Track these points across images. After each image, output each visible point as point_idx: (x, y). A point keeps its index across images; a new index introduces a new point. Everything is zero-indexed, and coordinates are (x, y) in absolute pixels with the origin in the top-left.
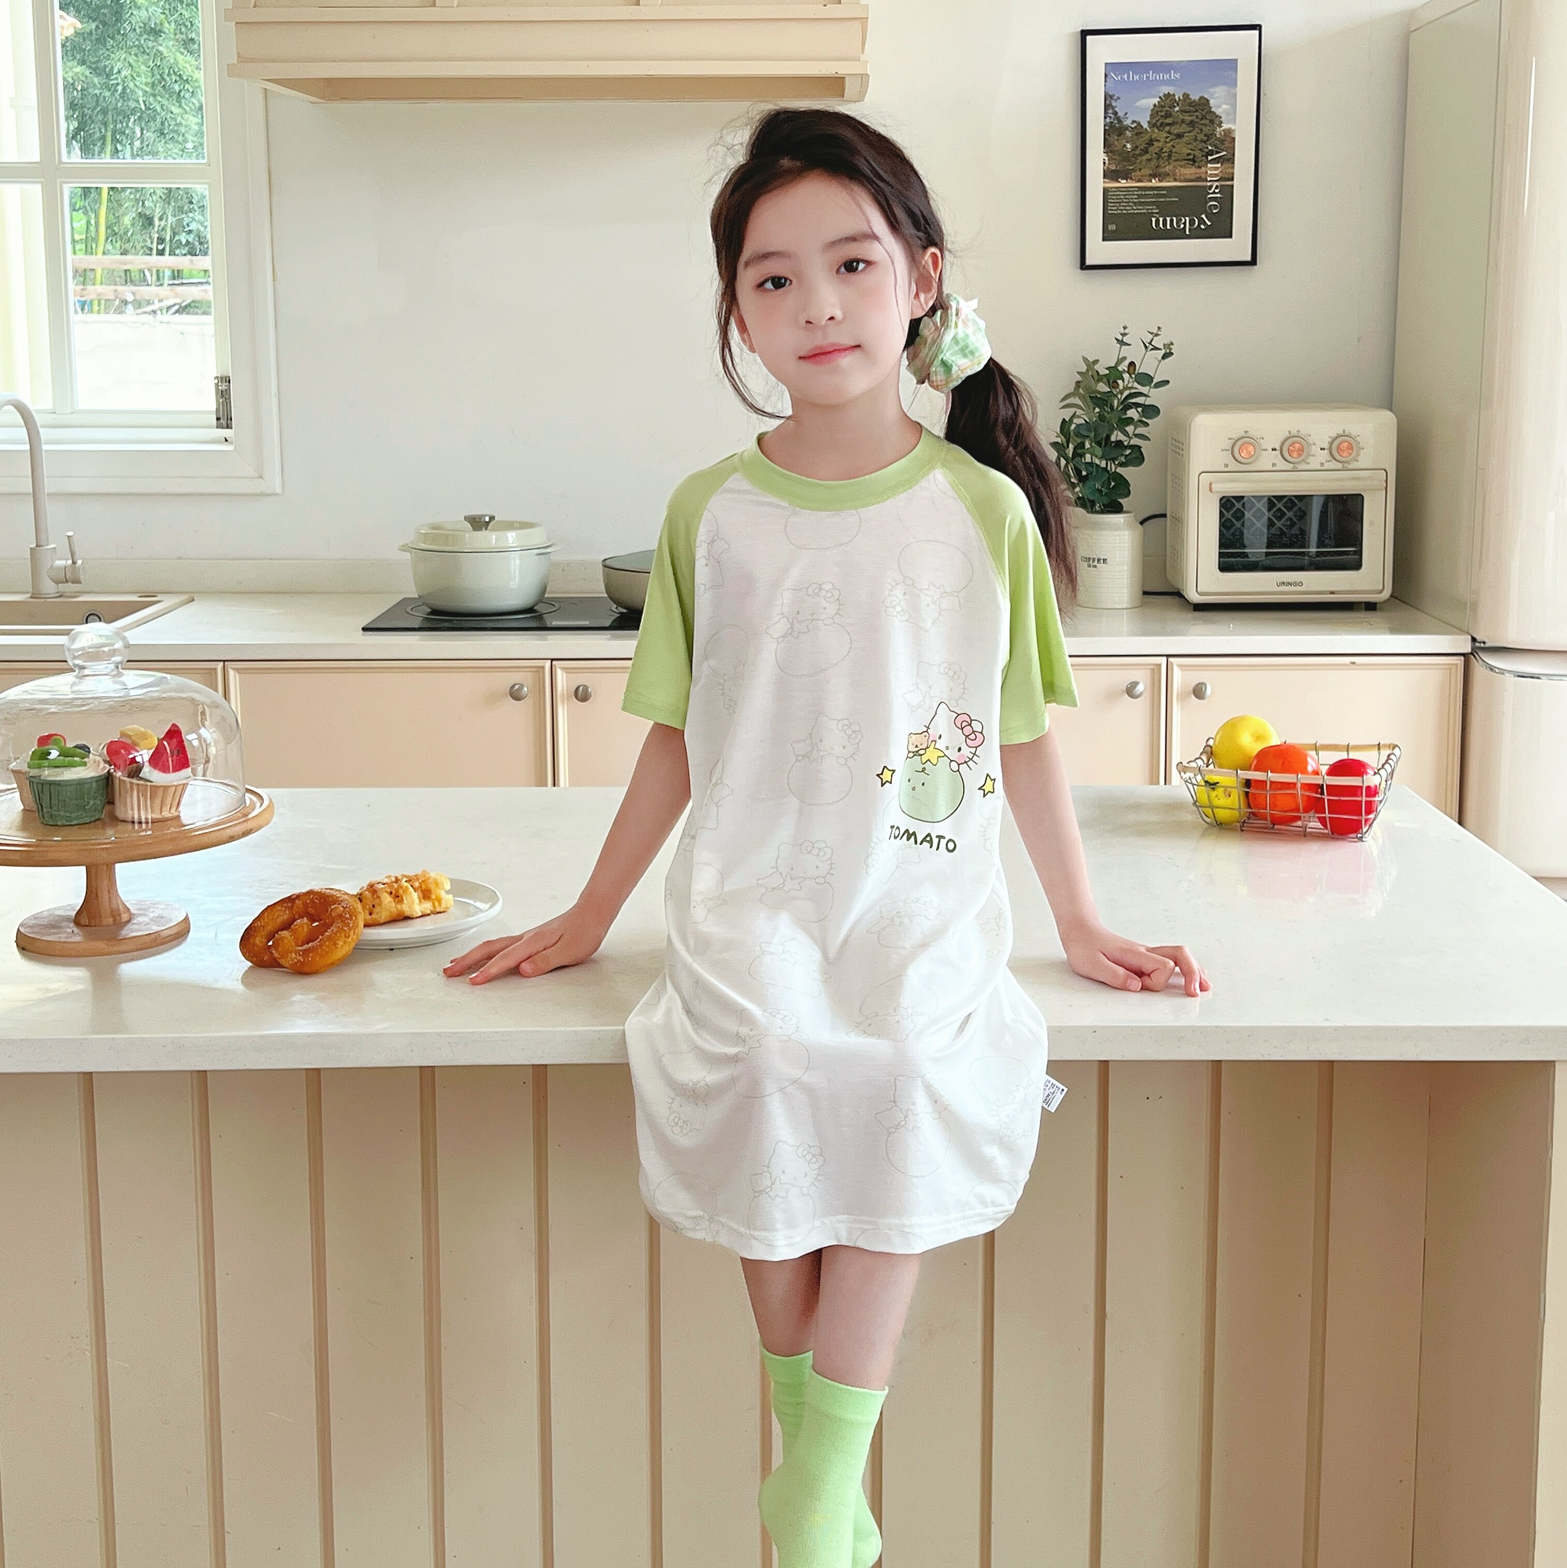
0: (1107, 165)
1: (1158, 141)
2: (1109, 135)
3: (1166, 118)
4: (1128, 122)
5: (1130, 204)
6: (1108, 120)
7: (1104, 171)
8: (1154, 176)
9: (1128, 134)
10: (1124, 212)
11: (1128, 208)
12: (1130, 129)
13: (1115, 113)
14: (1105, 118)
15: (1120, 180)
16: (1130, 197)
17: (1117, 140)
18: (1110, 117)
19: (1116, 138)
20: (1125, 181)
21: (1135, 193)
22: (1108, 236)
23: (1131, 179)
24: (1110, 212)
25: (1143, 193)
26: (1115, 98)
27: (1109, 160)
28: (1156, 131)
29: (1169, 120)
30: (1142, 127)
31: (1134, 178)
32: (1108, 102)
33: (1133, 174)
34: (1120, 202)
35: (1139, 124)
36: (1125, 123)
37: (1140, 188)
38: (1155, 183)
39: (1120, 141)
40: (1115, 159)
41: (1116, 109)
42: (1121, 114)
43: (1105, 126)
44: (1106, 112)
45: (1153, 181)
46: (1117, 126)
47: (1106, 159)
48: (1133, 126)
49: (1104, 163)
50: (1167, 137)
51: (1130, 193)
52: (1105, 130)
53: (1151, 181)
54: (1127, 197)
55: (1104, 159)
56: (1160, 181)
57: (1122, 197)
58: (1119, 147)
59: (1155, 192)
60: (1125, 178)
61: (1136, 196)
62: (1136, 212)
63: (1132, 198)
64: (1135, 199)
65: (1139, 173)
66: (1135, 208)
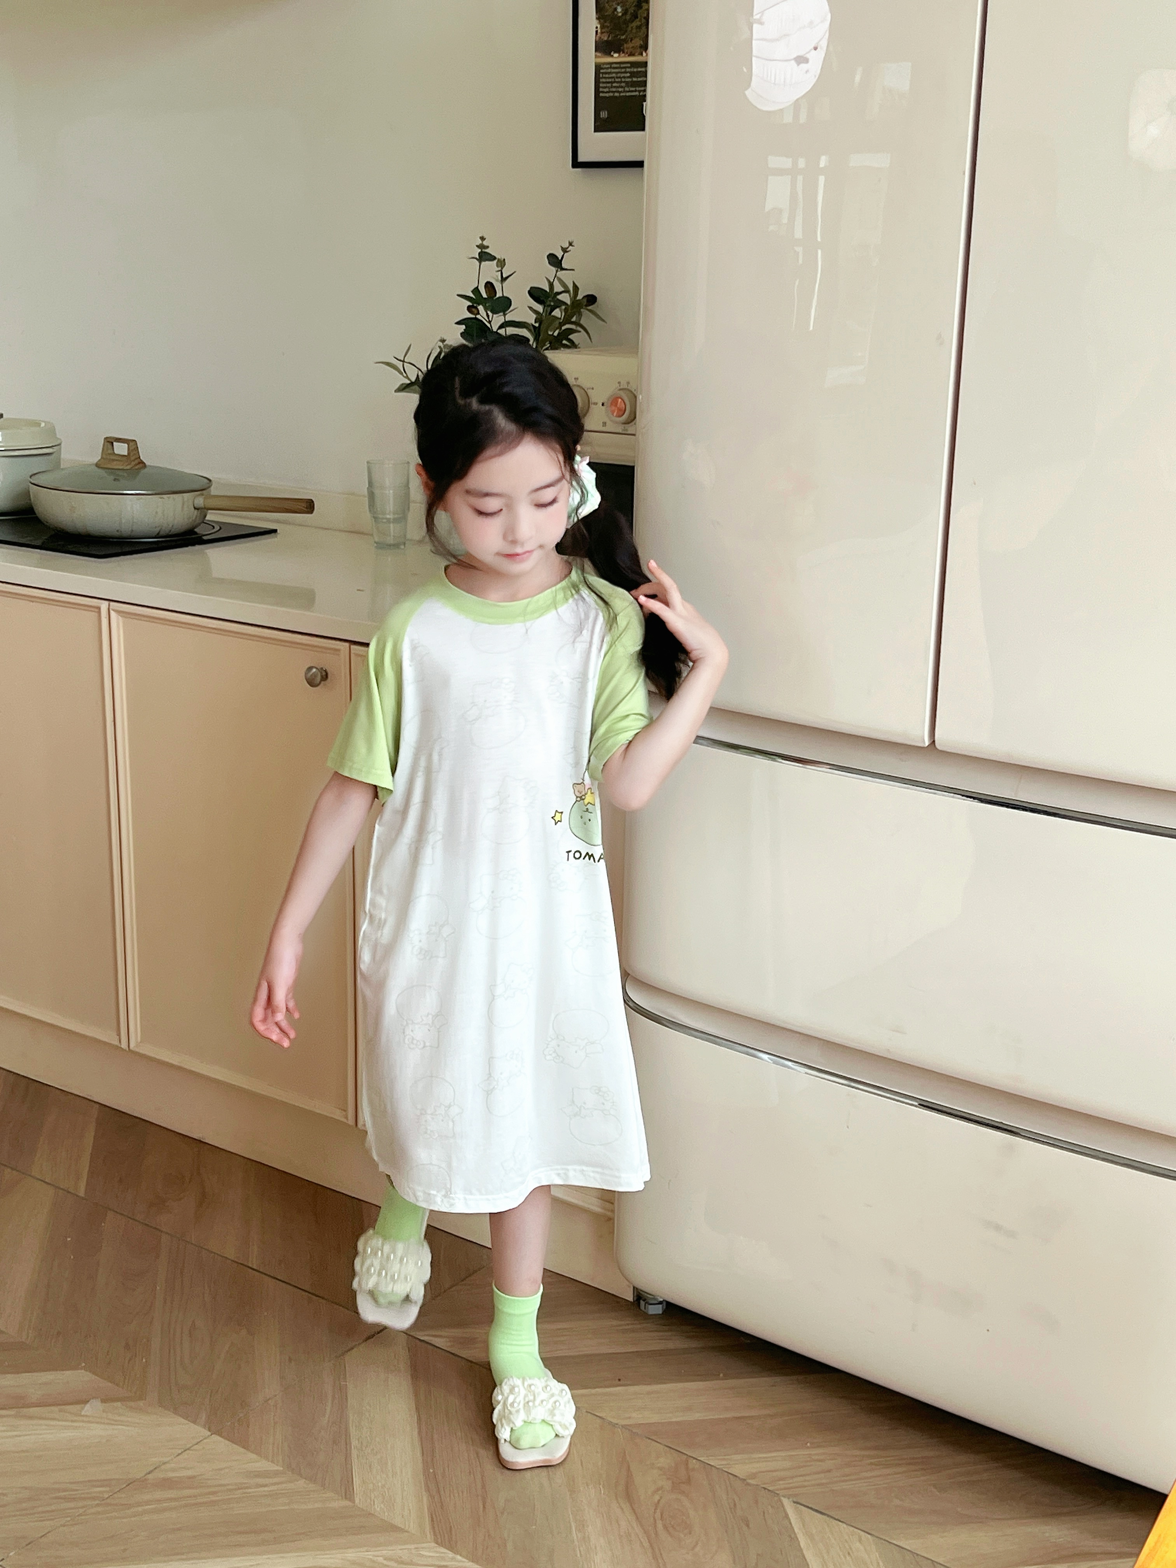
0: (599, 34)
5: (623, 84)
7: (596, 42)
10: (617, 94)
11: (620, 90)
15: (612, 53)
16: (622, 75)
20: (616, 55)
21: (628, 70)
22: (601, 126)
23: (623, 52)
24: (601, 95)
25: (635, 70)
27: (602, 28)
31: (626, 51)
33: (625, 45)
34: (612, 83)
37: (630, 64)
39: (610, 4)
40: (608, 27)
47: (599, 26)
49: (597, 32)
51: (623, 70)
53: (642, 54)
54: (619, 75)
55: (597, 28)
57: (614, 75)
58: (610, 11)
60: (618, 51)
61: (628, 75)
62: (628, 94)
63: (624, 77)
64: (628, 77)
65: (630, 45)
66: (627, 89)
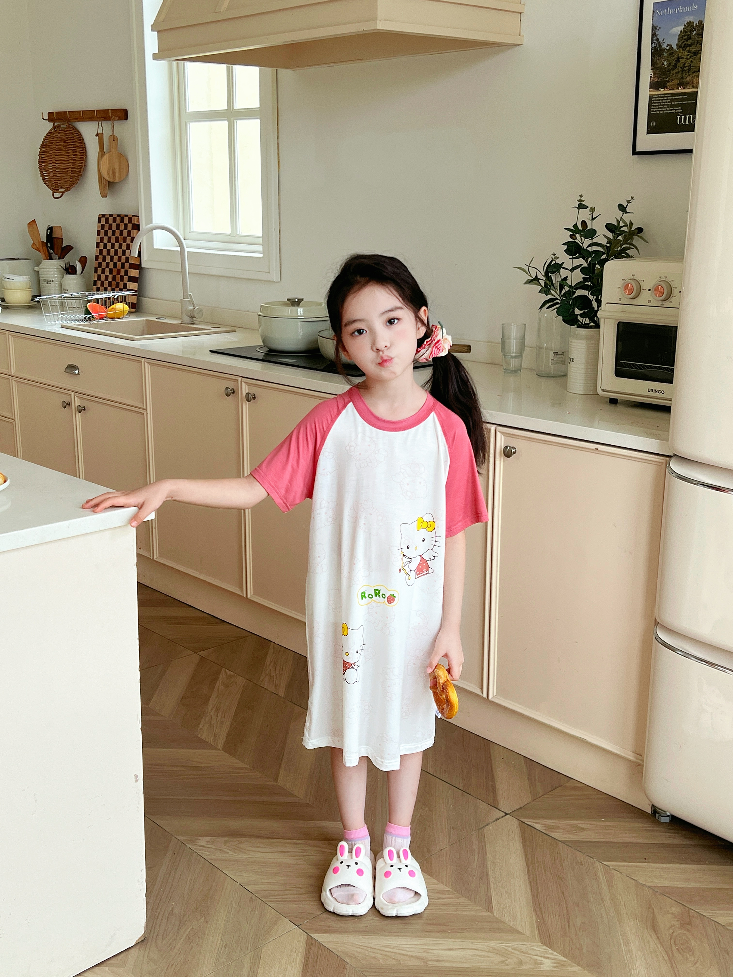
0: (652, 78)
1: (683, 58)
2: (654, 57)
3: (687, 41)
4: (664, 46)
5: (666, 106)
6: (653, 45)
7: (650, 83)
8: (680, 85)
9: (665, 54)
10: (661, 112)
11: (664, 109)
12: (666, 50)
13: (658, 40)
14: (652, 44)
15: (660, 89)
16: (666, 101)
17: (658, 60)
18: (655, 43)
19: (658, 58)
20: (662, 90)
21: (669, 98)
22: (650, 130)
23: (667, 88)
24: (652, 113)
25: (674, 98)
26: (658, 28)
27: (654, 75)
28: (681, 51)
29: (689, 42)
30: (673, 48)
32: (653, 32)
33: (668, 84)
34: (659, 105)
35: (671, 47)
36: (663, 47)
37: (673, 95)
38: (680, 90)
39: (660, 60)
40: (658, 74)
41: (658, 37)
42: (661, 40)
43: (652, 49)
44: (652, 40)
45: (680, 89)
46: (658, 49)
47: (652, 73)
48: (668, 48)
49: (651, 77)
50: (688, 55)
51: (666, 98)
52: (652, 52)
53: (678, 89)
54: (663, 101)
55: (651, 74)
56: (684, 88)
57: (660, 101)
58: (659, 65)
59: (681, 97)
60: (663, 87)
61: (669, 101)
62: (668, 112)
63: (667, 102)
64: (669, 102)
65: (671, 83)
66: (668, 109)
